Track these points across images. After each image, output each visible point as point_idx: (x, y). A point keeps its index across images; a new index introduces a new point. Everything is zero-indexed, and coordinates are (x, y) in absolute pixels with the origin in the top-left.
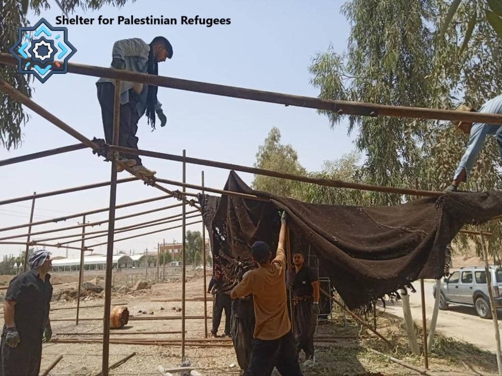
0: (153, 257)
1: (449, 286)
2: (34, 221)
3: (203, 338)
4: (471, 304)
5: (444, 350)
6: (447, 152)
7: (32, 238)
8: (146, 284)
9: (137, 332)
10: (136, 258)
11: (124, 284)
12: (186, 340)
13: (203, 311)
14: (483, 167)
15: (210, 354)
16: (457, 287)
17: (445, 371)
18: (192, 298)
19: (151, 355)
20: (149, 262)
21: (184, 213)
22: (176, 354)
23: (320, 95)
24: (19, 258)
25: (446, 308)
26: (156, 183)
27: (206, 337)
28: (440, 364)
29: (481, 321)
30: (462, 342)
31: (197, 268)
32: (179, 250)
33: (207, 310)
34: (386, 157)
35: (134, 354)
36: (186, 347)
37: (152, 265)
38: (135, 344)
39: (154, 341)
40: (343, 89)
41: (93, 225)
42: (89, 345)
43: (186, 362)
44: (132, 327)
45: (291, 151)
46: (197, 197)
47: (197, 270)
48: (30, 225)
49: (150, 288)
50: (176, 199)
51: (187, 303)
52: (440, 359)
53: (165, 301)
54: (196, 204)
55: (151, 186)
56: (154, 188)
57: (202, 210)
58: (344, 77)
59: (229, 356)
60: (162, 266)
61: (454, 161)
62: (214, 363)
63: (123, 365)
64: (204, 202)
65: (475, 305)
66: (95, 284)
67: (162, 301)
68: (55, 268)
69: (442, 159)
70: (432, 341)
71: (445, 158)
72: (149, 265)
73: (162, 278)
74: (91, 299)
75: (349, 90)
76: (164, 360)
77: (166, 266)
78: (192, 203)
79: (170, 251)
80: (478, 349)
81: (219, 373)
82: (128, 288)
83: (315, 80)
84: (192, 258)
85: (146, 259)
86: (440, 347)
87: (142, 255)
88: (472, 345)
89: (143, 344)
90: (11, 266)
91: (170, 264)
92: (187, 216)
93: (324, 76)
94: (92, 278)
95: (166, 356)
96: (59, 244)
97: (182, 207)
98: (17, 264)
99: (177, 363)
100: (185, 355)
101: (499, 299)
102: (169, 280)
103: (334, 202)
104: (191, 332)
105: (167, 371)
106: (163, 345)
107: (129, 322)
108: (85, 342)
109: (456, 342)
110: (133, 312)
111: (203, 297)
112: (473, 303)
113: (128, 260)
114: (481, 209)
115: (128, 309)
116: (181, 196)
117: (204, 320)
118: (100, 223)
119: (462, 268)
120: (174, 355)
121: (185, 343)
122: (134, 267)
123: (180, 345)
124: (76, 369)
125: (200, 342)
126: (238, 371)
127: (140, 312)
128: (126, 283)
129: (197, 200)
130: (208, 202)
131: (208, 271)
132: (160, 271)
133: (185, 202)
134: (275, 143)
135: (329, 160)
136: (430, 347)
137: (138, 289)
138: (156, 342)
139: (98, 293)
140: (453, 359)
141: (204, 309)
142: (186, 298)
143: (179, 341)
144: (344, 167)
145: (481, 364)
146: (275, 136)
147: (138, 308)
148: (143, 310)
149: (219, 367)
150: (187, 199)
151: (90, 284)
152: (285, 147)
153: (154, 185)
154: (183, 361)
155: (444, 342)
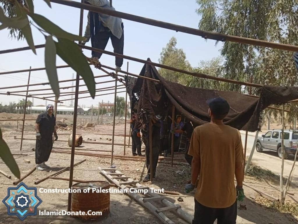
0: (96, 110)
1: (265, 139)
2: (30, 84)
3: (123, 155)
4: (276, 150)
5: (254, 173)
6: (272, 61)
7: (29, 93)
8: (92, 125)
9: (86, 149)
10: (86, 109)
11: (79, 124)
12: (113, 155)
13: (123, 141)
14: (291, 73)
15: (126, 164)
16: (269, 140)
17: (253, 183)
18: (118, 134)
19: (95, 161)
20: (94, 113)
21: (116, 86)
22: (108, 162)
23: (201, 20)
24: (18, 104)
25: (261, 151)
26: (102, 67)
27: (125, 155)
28: (251, 179)
29: (279, 160)
30: (265, 169)
31: (121, 118)
32: (111, 107)
33: (126, 141)
34: (236, 61)
35: (85, 160)
36: (113, 159)
37: (95, 114)
38: (86, 155)
39: (96, 155)
40: (216, 17)
41: (64, 88)
42: (61, 154)
43: (113, 166)
44: (84, 147)
45: (182, 53)
46: (124, 77)
47: (121, 119)
48: (28, 86)
49: (94, 127)
50: (112, 77)
51: (115, 136)
52: (251, 177)
53: (102, 135)
54: (123, 81)
55: (98, 69)
56: (100, 70)
57: (126, 85)
58: (217, 9)
59: (137, 165)
60: (101, 115)
61: (274, 67)
62: (128, 168)
63: (79, 165)
64: (128, 80)
65: (278, 151)
66: (63, 122)
67: (101, 135)
68: (40, 111)
69: (269, 65)
70: (248, 167)
71: (270, 65)
72: (94, 114)
73: (101, 122)
74: (60, 130)
75: (220, 17)
76: (101, 164)
77: (103, 116)
78: (121, 80)
79: (106, 107)
80: (274, 174)
81: (130, 173)
82: (81, 126)
83: (199, 10)
84: (118, 112)
85: (92, 111)
86: (252, 170)
87: (90, 108)
88: (270, 171)
89: (90, 156)
90: (14, 108)
91: (105, 114)
92: (117, 87)
93: (205, 8)
94: (61, 118)
95: (102, 163)
96: (44, 97)
97: (115, 82)
98: (17, 108)
99: (108, 166)
100: (113, 163)
101: (291, 148)
102: (105, 124)
103: (202, 87)
104: (116, 152)
105: (103, 170)
106: (101, 157)
107: (82, 144)
108: (59, 152)
109: (262, 169)
110: (85, 139)
111: (124, 134)
112: (277, 150)
113: (81, 110)
114: (282, 96)
115: (82, 137)
116: (115, 76)
117: (124, 146)
118: (68, 88)
119: (273, 130)
120: (107, 163)
121: (113, 157)
122: (84, 115)
123: (110, 158)
124: (54, 165)
125: (121, 157)
126: (140, 173)
127: (89, 139)
128: (80, 123)
129: (124, 79)
130: (130, 80)
131: (127, 120)
132: (100, 118)
133: (117, 80)
134: (173, 47)
135: (204, 60)
136: (247, 170)
137: (87, 127)
138: (97, 155)
139: (64, 127)
140: (259, 177)
141: (124, 141)
142: (115, 134)
143: (110, 156)
144: (212, 65)
145: (273, 181)
146: (173, 43)
147: (87, 137)
148: (90, 139)
149: (130, 170)
150: (118, 78)
151: (60, 122)
152: (178, 50)
153: (100, 68)
154: (111, 165)
155: (255, 168)
